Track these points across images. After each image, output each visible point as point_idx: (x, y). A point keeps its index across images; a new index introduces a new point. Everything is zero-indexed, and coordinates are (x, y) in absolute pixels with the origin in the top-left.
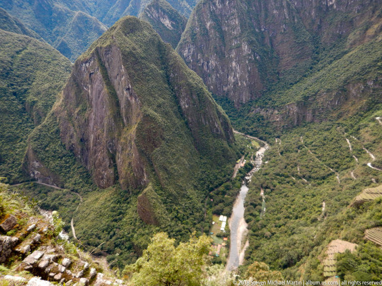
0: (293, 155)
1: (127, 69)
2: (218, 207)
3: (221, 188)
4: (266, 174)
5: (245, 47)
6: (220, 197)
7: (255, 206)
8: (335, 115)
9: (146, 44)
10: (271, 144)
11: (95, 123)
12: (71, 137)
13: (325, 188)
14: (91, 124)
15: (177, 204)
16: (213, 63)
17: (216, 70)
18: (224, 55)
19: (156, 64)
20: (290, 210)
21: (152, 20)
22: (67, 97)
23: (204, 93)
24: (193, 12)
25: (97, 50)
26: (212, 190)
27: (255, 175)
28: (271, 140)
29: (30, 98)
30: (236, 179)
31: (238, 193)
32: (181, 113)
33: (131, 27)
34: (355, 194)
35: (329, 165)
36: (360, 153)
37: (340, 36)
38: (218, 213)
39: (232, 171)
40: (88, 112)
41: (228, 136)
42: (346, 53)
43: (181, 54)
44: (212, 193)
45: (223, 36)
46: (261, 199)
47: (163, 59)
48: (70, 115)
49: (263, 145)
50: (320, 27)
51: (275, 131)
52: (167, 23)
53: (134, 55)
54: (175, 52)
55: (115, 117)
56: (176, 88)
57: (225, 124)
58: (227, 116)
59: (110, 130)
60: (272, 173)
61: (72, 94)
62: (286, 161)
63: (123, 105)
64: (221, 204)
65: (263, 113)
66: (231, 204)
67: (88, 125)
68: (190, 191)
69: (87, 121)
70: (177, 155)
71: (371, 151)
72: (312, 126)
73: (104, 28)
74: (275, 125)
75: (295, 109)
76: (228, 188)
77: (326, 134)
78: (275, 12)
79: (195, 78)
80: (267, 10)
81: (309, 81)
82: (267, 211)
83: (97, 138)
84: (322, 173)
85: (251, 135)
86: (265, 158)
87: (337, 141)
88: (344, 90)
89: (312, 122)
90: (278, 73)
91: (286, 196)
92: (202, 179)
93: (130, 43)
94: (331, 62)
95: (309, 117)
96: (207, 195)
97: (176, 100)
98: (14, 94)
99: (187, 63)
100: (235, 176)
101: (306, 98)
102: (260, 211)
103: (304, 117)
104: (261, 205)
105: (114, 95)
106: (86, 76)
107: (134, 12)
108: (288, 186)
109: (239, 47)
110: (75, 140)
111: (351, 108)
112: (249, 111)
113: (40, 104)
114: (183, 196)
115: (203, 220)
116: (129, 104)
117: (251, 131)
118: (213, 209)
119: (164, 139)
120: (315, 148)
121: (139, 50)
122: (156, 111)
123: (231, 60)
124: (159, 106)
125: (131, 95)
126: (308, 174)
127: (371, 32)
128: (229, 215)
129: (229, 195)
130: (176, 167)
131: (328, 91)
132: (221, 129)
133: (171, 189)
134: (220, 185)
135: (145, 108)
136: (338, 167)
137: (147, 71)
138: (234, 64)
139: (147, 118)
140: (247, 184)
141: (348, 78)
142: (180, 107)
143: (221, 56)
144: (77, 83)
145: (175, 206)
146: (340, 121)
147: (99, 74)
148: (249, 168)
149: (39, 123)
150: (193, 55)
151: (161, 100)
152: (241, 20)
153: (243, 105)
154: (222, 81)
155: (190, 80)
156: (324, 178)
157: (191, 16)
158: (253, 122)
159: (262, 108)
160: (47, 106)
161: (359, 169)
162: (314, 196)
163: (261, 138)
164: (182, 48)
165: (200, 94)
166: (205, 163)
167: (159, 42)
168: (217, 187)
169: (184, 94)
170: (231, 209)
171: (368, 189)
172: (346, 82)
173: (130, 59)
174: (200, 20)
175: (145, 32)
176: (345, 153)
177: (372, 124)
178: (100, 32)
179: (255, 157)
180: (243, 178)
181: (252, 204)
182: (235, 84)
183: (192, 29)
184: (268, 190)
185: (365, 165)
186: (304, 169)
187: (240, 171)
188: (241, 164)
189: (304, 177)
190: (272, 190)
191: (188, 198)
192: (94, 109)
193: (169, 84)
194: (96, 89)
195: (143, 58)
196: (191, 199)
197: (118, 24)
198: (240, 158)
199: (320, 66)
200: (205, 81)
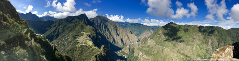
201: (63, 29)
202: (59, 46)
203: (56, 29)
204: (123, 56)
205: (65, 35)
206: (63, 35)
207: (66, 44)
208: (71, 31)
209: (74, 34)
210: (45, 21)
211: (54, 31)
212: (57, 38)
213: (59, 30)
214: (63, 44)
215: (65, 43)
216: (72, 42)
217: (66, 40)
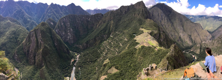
0: (87, 56)
1: (41, 34)
2: (66, 74)
3: (67, 68)
4: (80, 63)
5: (71, 30)
6: (67, 71)
7: (78, 73)
8: (94, 45)
9: (47, 28)
10: (80, 54)
11: (32, 47)
12: (26, 50)
13: (96, 63)
14: (31, 47)
15: (53, 73)
16: (63, 33)
17: (64, 35)
18: (66, 31)
19: (49, 33)
20: (88, 72)
21: (48, 23)
22: (26, 40)
23: (61, 41)
24: (58, 21)
25: (35, 29)
26: (64, 69)
27: (77, 63)
28: (80, 53)
29: (18, 39)
30: (71, 65)
31: (72, 69)
32: (55, 46)
33: (43, 24)
34: (103, 63)
35: (96, 57)
36: (101, 53)
37: (92, 27)
38: (66, 76)
39: (70, 63)
40: (31, 44)
41: (69, 53)
42: (94, 31)
43: (55, 31)
44: (64, 70)
45: (66, 27)
46: (79, 70)
47: (51, 32)
48: (26, 44)
49: (78, 55)
50: (88, 25)
51: (81, 50)
52: (52, 23)
53: (43, 31)
54: (54, 31)
55: (37, 46)
56: (54, 40)
57: (67, 49)
58: (68, 47)
59: (35, 49)
60: (81, 62)
61: (28, 39)
62: (85, 58)
63: (39, 43)
64: (67, 73)
65: (77, 46)
66: (70, 73)
67: (30, 47)
68: (57, 69)
69: (30, 46)
70: (53, 58)
71: (104, 52)
72: (90, 48)
73: (37, 24)
74: (81, 49)
75: (85, 44)
76: (69, 68)
77: (93, 50)
78: (78, 21)
79: (59, 37)
80: (76, 21)
81: (87, 37)
82: (81, 74)
83: (32, 51)
84: (94, 60)
85: (75, 52)
86: (79, 58)
87: (96, 51)
88: (95, 39)
89: (90, 47)
90: (80, 36)
91: (86, 68)
92: (61, 66)
93: (42, 28)
94: (91, 33)
95: (89, 46)
96: (62, 71)
97: (54, 43)
98: (15, 38)
99: (57, 33)
100: (71, 64)
101: (87, 41)
102: (79, 74)
103: (88, 46)
104: (79, 72)
105: (37, 41)
106: (32, 35)
107: (44, 21)
108: (86, 65)
109: (70, 29)
110: (26, 51)
111: (98, 43)
112: (74, 45)
113: (20, 41)
114: (55, 71)
115: (61, 79)
116: (41, 43)
117: (75, 51)
118: (64, 75)
119: (50, 53)
120: (92, 54)
121: (45, 30)
122: (48, 45)
123: (68, 33)
124: (49, 44)
125: (42, 41)
126: (91, 61)
127: (97, 26)
128: (70, 77)
129: (69, 70)
130: (53, 62)
131: (92, 39)
132: (66, 51)
133: (51, 68)
134: (66, 67)
135: (45, 44)
136: (98, 57)
137: (46, 35)
138: (69, 34)
139: (45, 47)
140: (75, 66)
141: (96, 36)
142: (55, 45)
143: (66, 32)
144: (29, 37)
145: (52, 74)
146: (96, 46)
147: (35, 35)
148: (75, 61)
149: (19, 45)
150: (58, 31)
151: (49, 43)
152: (70, 23)
153: (72, 44)
154: (66, 38)
155: (58, 38)
156: (95, 61)
157: (58, 22)
158: (75, 48)
159: (77, 44)
160: (22, 42)
161: (102, 57)
162: (94, 66)
163: (77, 53)
164: (56, 29)
165: (60, 41)
166: (61, 61)
167: (50, 28)
168: (65, 68)
169: (56, 41)
170: (71, 75)
171: (105, 61)
172: (95, 37)
173: (42, 32)
174: (60, 23)
175: (47, 26)
176: (98, 54)
177: (102, 46)
178: (36, 25)
179: (76, 58)
180: (73, 65)
181: (77, 72)
182: (70, 39)
183: (58, 25)
184: (81, 67)
185: (103, 55)
186: (90, 59)
187: (72, 63)
188: (72, 60)
189: (90, 62)
190: (82, 67)
191: (56, 71)
192: (32, 44)
193: (52, 38)
194: (33, 39)
195: (46, 32)
196: (57, 72)
197: (40, 24)
198: (72, 59)
199: (89, 34)
200: (62, 38)
201: (116, 25)
202: (112, 47)
203: (107, 25)
204: (192, 56)
205: (119, 33)
206: (117, 34)
207: (121, 45)
208: (126, 27)
209: (130, 31)
210: (92, 15)
211: (103, 29)
212: (108, 38)
213: (110, 27)
214: (116, 45)
215: (119, 44)
216: (129, 42)
217: (121, 40)
